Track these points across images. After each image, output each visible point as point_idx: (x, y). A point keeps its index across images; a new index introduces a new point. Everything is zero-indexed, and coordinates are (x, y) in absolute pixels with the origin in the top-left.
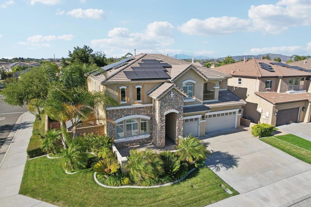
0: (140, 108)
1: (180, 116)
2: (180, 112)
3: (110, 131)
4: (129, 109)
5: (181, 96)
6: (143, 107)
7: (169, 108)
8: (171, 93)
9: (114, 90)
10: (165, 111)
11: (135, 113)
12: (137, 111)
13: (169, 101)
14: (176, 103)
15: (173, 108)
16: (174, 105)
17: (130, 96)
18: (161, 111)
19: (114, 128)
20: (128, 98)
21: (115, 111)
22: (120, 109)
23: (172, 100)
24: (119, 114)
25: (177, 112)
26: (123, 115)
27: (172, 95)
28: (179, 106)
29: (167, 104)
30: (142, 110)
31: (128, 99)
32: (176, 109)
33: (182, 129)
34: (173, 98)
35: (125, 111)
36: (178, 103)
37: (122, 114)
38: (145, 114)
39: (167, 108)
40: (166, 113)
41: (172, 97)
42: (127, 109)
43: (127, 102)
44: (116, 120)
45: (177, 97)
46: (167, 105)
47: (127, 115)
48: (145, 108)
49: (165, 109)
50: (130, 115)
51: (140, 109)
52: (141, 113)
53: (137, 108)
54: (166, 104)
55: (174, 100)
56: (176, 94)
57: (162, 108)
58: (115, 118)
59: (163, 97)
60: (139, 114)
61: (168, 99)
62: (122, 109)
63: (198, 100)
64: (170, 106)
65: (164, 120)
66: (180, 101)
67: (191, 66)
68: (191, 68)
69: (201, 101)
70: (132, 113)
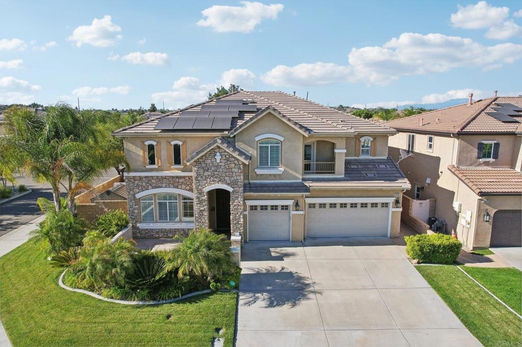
0: (177, 177)
1: (237, 198)
2: (237, 189)
3: (131, 209)
4: (160, 178)
5: (236, 162)
6: (184, 177)
7: (213, 181)
8: (215, 155)
9: (137, 146)
10: (206, 185)
11: (170, 185)
12: (174, 181)
13: (213, 169)
14: (227, 174)
15: (221, 181)
16: (224, 175)
17: (163, 158)
18: (198, 184)
19: (135, 205)
20: (160, 161)
21: (138, 178)
22: (146, 177)
23: (218, 166)
24: (144, 184)
25: (230, 189)
26: (150, 187)
27: (218, 157)
28: (233, 178)
29: (210, 173)
30: (181, 181)
31: (160, 162)
32: (228, 184)
33: (242, 220)
34: (220, 164)
35: (153, 181)
36: (231, 173)
37: (147, 185)
38: (188, 188)
39: (209, 180)
40: (208, 189)
41: (218, 161)
42: (156, 178)
43: (157, 167)
44: (139, 192)
45: (229, 162)
46: (209, 175)
47: (156, 187)
48: (187, 178)
49: (206, 182)
50: (162, 187)
51: (177, 180)
52: (180, 187)
53: (173, 177)
54: (206, 174)
55: (222, 167)
56: (227, 157)
57: (199, 179)
58: (137, 190)
59: (201, 160)
60: (177, 187)
61: (211, 164)
62: (148, 177)
63: (291, 172)
64: (216, 177)
65: (205, 200)
66: (236, 170)
67: (268, 108)
68: (270, 112)
69: (297, 175)
70: (164, 185)
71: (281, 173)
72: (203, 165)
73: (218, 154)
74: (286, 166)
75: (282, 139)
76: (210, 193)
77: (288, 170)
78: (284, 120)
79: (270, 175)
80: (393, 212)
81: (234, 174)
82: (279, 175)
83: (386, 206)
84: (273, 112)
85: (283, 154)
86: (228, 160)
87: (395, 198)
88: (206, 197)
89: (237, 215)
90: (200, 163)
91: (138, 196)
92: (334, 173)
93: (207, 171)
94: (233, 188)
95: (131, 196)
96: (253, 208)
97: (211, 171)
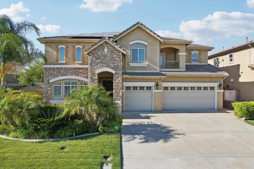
0: (78, 68)
1: (118, 78)
2: (118, 71)
3: (46, 90)
4: (67, 69)
5: (118, 53)
6: (83, 69)
7: (102, 66)
8: (104, 48)
9: (53, 49)
10: (97, 68)
11: (73, 74)
12: (76, 71)
13: (102, 58)
14: (111, 61)
15: (108, 66)
16: (109, 62)
17: (69, 56)
18: (92, 68)
19: (49, 87)
20: (67, 58)
21: (52, 69)
22: (57, 68)
23: (105, 56)
24: (56, 73)
25: (114, 72)
26: (60, 75)
27: (106, 50)
28: (115, 65)
29: (100, 61)
30: (80, 71)
32: (112, 68)
33: (121, 93)
34: (107, 55)
35: (62, 71)
36: (114, 61)
37: (58, 73)
38: (85, 76)
39: (99, 65)
40: (98, 71)
41: (106, 52)
42: (64, 69)
43: (65, 62)
44: (52, 79)
45: (113, 54)
46: (99, 62)
47: (63, 75)
48: (85, 69)
49: (97, 66)
50: (67, 75)
51: (78, 70)
52: (79, 75)
53: (75, 68)
54: (97, 61)
55: (109, 57)
56: (112, 50)
57: (93, 64)
58: (51, 77)
59: (94, 52)
60: (78, 75)
61: (101, 55)
62: (58, 68)
63: (152, 65)
64: (104, 64)
65: (96, 79)
66: (117, 59)
67: (138, 23)
68: (139, 27)
69: (156, 67)
70: (69, 74)
71: (146, 66)
72: (96, 55)
73: (106, 48)
74: (148, 61)
75: (146, 44)
76: (99, 74)
77: (150, 64)
78: (147, 31)
79: (139, 67)
80: (218, 93)
81: (116, 61)
82: (145, 67)
83: (213, 89)
84: (141, 26)
85: (147, 54)
86: (112, 52)
87: (219, 83)
88: (97, 77)
89: (118, 90)
90: (94, 54)
91: (51, 81)
92: (179, 68)
93: (98, 59)
94: (115, 71)
95: (46, 81)
96: (128, 88)
97: (101, 59)
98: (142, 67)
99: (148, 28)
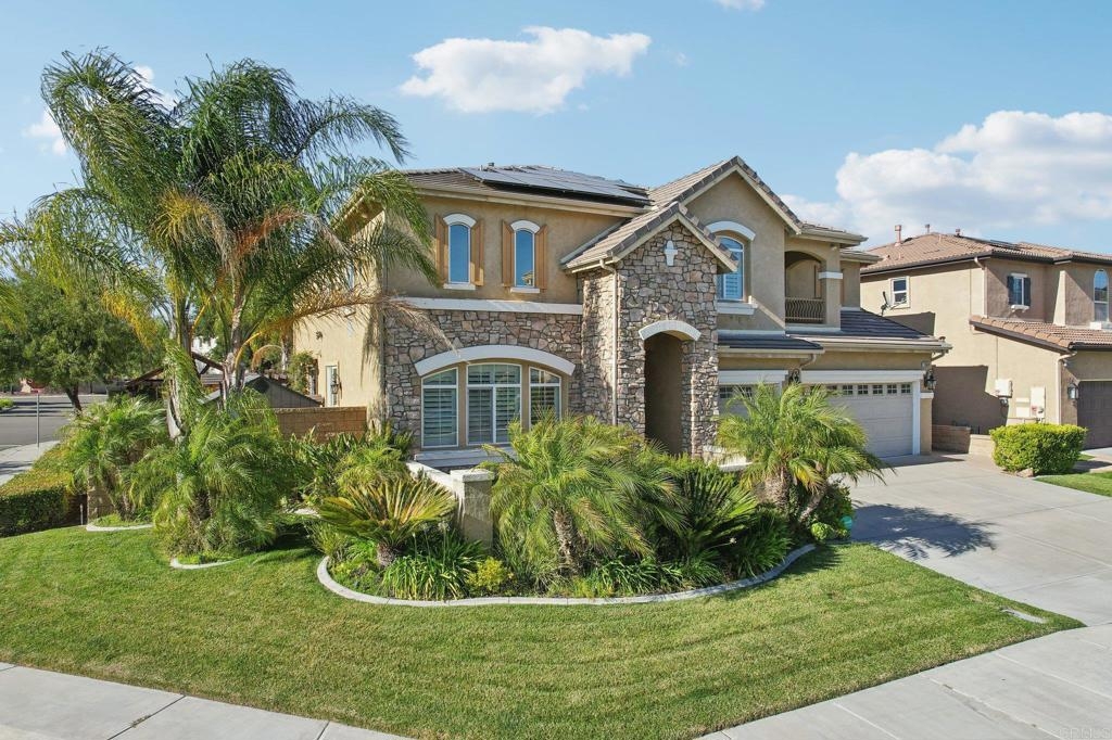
0: (530, 316)
1: (706, 355)
2: (707, 333)
3: (397, 408)
4: (485, 317)
5: (704, 267)
6: (544, 317)
7: (659, 311)
8: (667, 246)
10: (645, 320)
11: (511, 337)
12: (518, 328)
13: (658, 280)
14: (687, 295)
15: (676, 312)
16: (680, 299)
17: (488, 264)
18: (627, 318)
19: (413, 396)
20: (481, 271)
22: (446, 313)
23: (669, 275)
24: (440, 334)
25: (695, 334)
26: (456, 342)
27: (671, 252)
28: (699, 308)
29: (651, 292)
30: (537, 326)
31: (481, 276)
32: (689, 321)
34: (673, 270)
35: (466, 325)
36: (695, 295)
37: (449, 335)
38: (554, 346)
39: (649, 308)
40: (646, 331)
41: (670, 262)
42: (474, 317)
43: (473, 287)
44: (424, 357)
45: (691, 267)
46: (650, 297)
47: (472, 343)
48: (552, 321)
49: (643, 313)
50: (488, 343)
51: (529, 323)
52: (533, 343)
53: (518, 316)
54: (646, 292)
55: (679, 278)
56: (688, 252)
57: (630, 304)
58: (421, 352)
59: (634, 257)
60: (526, 344)
61: (654, 269)
62: (451, 312)
63: (767, 312)
64: (665, 303)
65: (640, 360)
66: (703, 287)
67: (735, 161)
68: (736, 172)
69: (776, 319)
70: (494, 338)
71: (751, 312)
72: (639, 270)
73: (670, 244)
74: (758, 298)
75: (751, 236)
76: (649, 342)
77: (762, 307)
78: (759, 191)
79: (731, 316)
80: (923, 401)
81: (701, 295)
82: (747, 317)
83: (909, 391)
84: (741, 172)
85: (752, 270)
86: (688, 261)
87: (925, 372)
88: (643, 352)
89: (707, 400)
90: (632, 264)
91: (423, 368)
92: (820, 322)
93: (647, 286)
94: (700, 330)
95: (400, 369)
97: (656, 285)
98: (739, 317)
99: (762, 184)
